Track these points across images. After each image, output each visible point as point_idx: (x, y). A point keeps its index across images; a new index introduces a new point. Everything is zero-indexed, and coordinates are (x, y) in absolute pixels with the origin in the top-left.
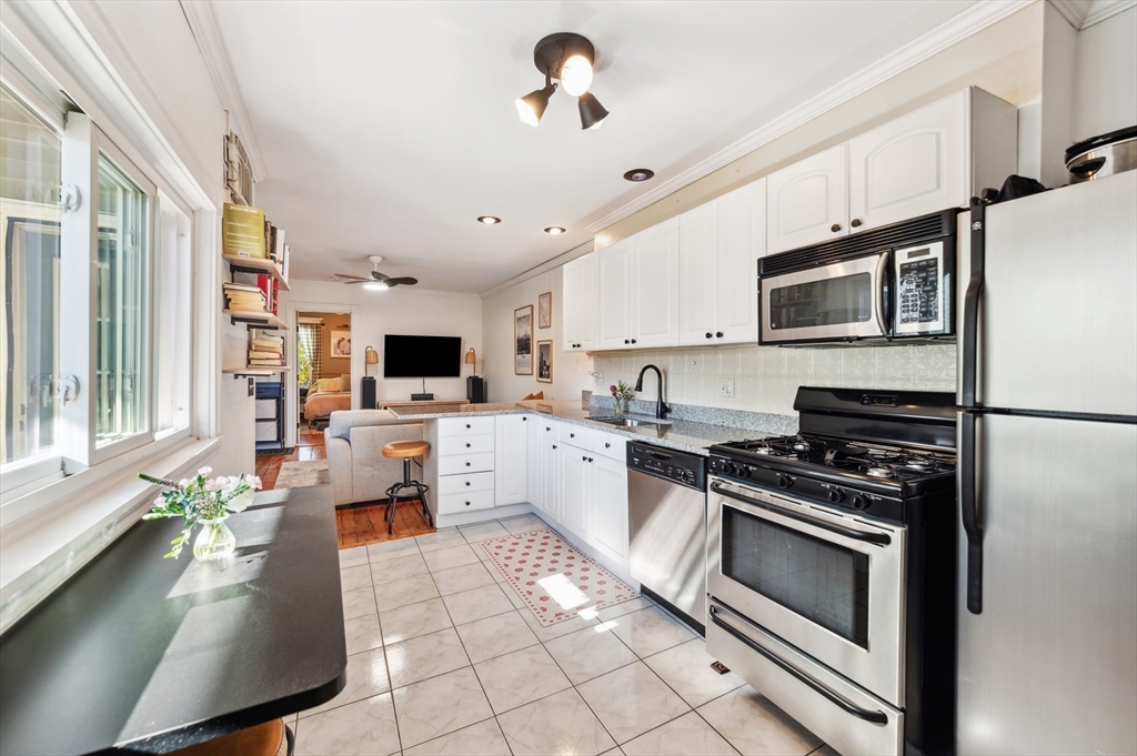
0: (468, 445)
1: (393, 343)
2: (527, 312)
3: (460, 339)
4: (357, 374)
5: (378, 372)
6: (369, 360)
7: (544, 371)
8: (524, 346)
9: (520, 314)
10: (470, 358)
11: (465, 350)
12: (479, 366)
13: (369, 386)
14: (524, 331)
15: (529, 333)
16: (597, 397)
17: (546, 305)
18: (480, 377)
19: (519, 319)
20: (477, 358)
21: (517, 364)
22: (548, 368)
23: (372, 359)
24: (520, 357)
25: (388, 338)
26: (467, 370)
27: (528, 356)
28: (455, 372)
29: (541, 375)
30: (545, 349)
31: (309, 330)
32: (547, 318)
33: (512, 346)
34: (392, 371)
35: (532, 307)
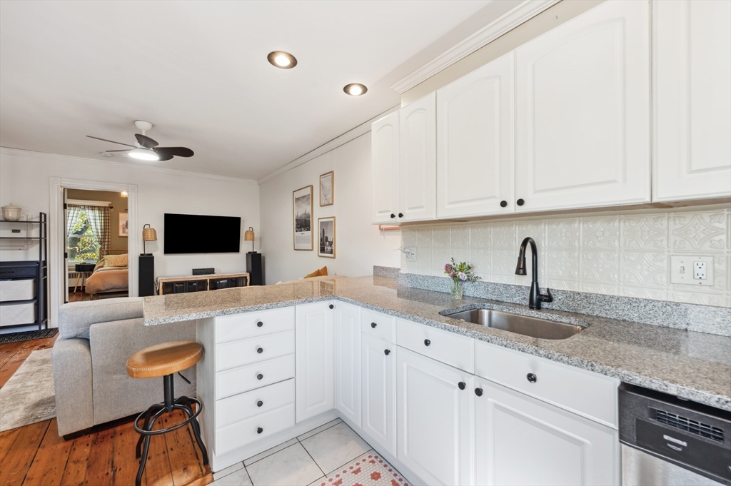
0: (260, 350)
1: (172, 221)
2: (308, 191)
3: (240, 218)
4: (135, 250)
5: (157, 249)
6: (147, 236)
7: (326, 246)
8: (303, 224)
9: (298, 195)
10: (249, 236)
11: (244, 228)
12: (257, 243)
13: (146, 263)
14: (302, 210)
15: (309, 211)
16: (408, 276)
17: (327, 184)
18: (258, 252)
19: (298, 199)
20: (255, 236)
21: (295, 240)
22: (331, 244)
23: (150, 236)
24: (299, 233)
25: (167, 216)
26: (245, 246)
27: (307, 233)
28: (235, 248)
29: (322, 250)
30: (326, 225)
31: (97, 212)
32: (330, 196)
33: (290, 224)
34: (170, 248)
35: (312, 187)
